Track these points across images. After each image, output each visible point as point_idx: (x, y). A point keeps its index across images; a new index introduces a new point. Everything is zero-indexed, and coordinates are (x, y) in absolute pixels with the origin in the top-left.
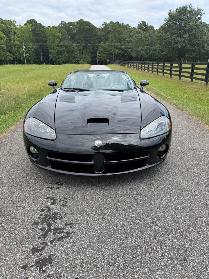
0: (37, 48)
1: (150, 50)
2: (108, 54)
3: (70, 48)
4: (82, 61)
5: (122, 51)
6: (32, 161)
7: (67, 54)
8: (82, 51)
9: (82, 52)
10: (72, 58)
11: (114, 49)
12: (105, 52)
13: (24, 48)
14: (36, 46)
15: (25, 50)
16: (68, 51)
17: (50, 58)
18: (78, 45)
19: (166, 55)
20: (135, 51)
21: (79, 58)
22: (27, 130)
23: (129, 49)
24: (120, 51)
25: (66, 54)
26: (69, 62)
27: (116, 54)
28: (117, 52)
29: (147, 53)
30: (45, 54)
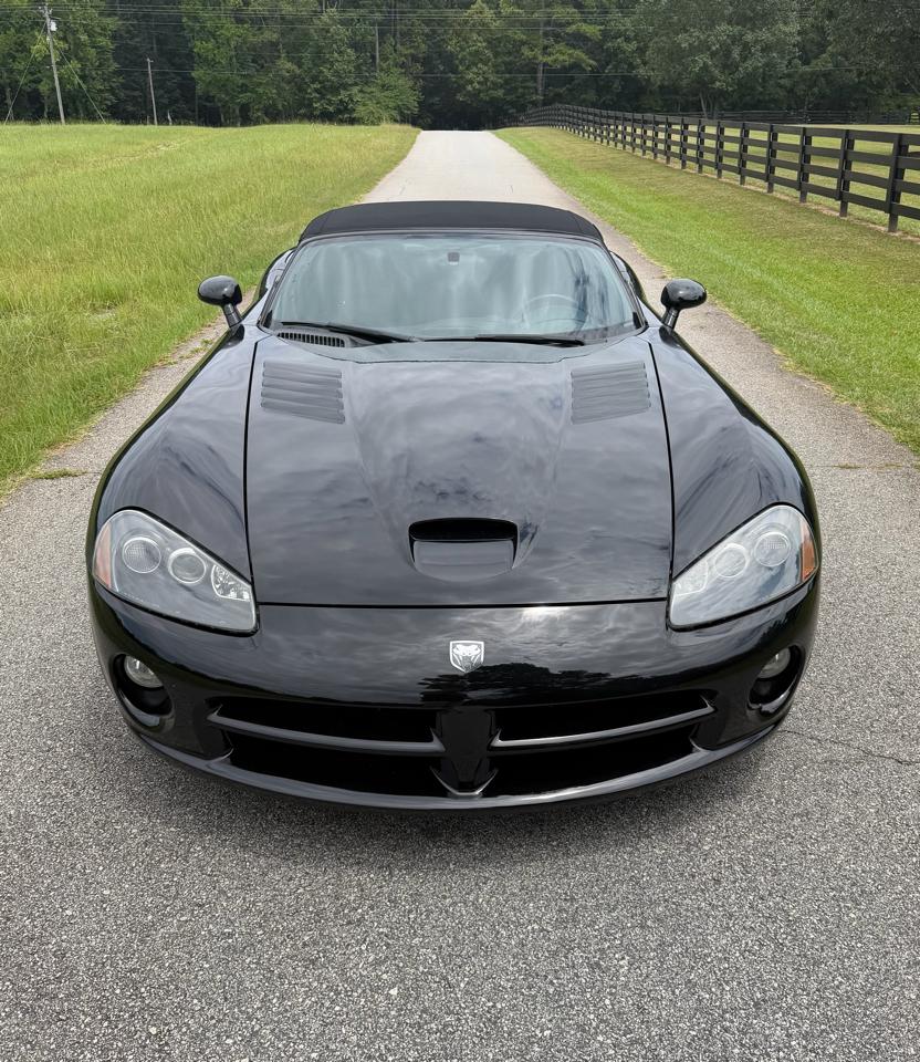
0: (128, 32)
1: (746, 46)
2: (509, 67)
3: (306, 34)
4: (372, 106)
5: (590, 53)
6: (139, 729)
7: (288, 65)
8: (374, 50)
9: (373, 57)
10: (316, 90)
11: (546, 42)
12: (496, 55)
13: (53, 27)
14: (123, 17)
15: (60, 39)
16: (294, 52)
17: (200, 89)
18: (347, 15)
19: (826, 75)
20: (660, 50)
21: (355, 90)
22: (107, 574)
23: (628, 40)
24: (579, 54)
25: (285, 65)
26: (302, 111)
27: (555, 71)
28: (562, 55)
29: (728, 66)
30: (173, 65)
